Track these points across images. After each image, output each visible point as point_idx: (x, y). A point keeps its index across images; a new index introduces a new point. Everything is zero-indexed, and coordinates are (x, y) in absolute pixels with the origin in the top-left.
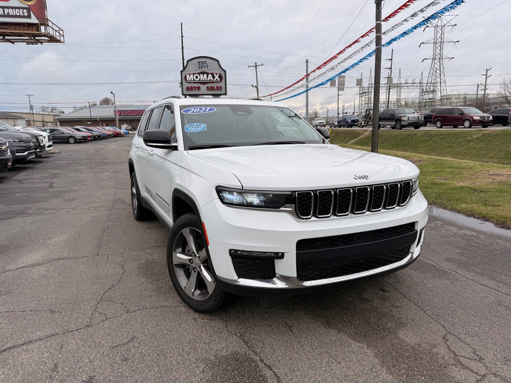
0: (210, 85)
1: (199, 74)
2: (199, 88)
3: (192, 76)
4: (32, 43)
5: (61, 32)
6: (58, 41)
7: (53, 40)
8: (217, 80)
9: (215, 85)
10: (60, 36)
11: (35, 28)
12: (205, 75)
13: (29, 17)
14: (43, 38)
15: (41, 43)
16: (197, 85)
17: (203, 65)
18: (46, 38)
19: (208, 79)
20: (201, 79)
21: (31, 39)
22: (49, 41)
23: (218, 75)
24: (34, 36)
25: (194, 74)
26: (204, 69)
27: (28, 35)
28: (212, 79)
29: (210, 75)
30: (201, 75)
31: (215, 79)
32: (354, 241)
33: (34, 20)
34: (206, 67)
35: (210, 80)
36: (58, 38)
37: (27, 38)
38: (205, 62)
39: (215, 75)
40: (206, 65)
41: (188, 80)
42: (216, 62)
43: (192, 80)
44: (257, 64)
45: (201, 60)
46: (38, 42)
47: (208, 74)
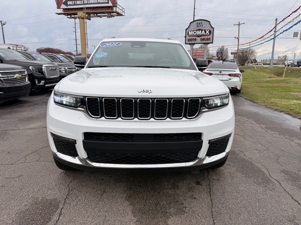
0: (202, 37)
1: (197, 30)
2: (195, 39)
3: (192, 32)
4: (110, 17)
5: (123, 10)
6: (121, 15)
7: (119, 14)
8: (207, 34)
9: (206, 37)
10: (122, 12)
11: (110, 9)
12: (200, 31)
13: (108, 3)
14: (114, 14)
15: (114, 17)
16: (194, 38)
17: (200, 25)
18: (116, 14)
19: (202, 34)
20: (198, 34)
21: (109, 15)
22: (117, 15)
23: (209, 31)
24: (110, 13)
25: (193, 31)
26: (200, 27)
27: (107, 12)
28: (204, 33)
29: (203, 31)
30: (198, 31)
31: (206, 33)
32: (133, 140)
33: (110, 4)
34: (201, 26)
35: (203, 34)
36: (122, 13)
37: (106, 14)
38: (201, 23)
39: (207, 31)
40: (202, 25)
41: (189, 34)
42: (209, 23)
43: (192, 34)
44: (240, 23)
45: (199, 22)
46: (112, 16)
47: (202, 30)
